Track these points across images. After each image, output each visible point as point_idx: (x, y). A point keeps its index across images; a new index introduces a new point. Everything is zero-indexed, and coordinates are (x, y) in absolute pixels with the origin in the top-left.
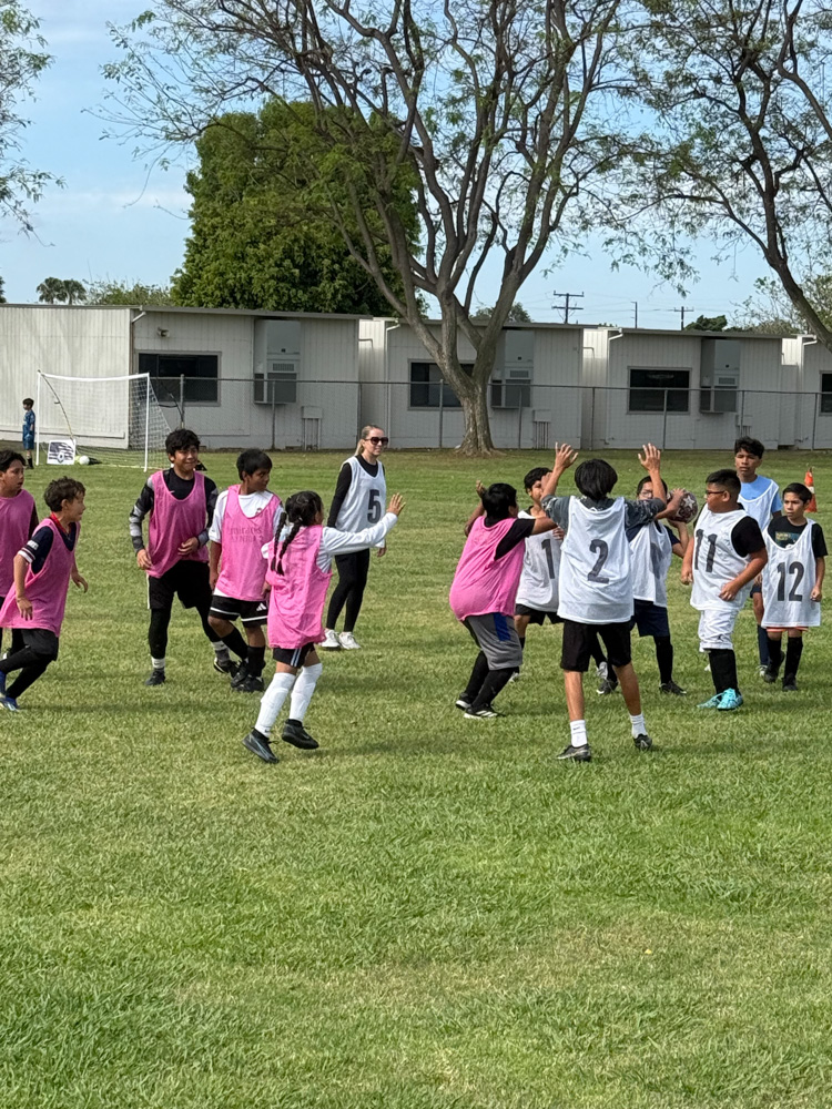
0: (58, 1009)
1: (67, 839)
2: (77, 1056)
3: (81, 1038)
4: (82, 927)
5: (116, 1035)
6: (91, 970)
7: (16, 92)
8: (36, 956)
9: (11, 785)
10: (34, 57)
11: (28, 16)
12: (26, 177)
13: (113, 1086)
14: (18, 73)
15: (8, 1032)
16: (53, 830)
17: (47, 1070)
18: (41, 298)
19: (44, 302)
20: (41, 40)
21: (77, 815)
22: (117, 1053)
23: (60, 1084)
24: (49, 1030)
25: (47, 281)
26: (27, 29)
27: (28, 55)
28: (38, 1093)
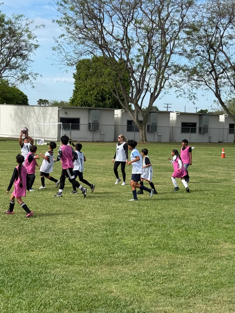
0: (22, 275)
1: (31, 235)
2: (25, 286)
3: (27, 282)
4: (31, 256)
5: (35, 281)
6: (32, 266)
7: (31, 53)
8: (19, 262)
9: (18, 222)
10: (35, 45)
11: (34, 35)
12: (33, 74)
13: (33, 293)
14: (31, 49)
15: (10, 280)
16: (27, 233)
17: (18, 289)
18: (38, 104)
19: (39, 105)
20: (37, 41)
21: (34, 230)
22: (35, 285)
23: (20, 292)
24: (19, 280)
25: (39, 100)
26: (34, 38)
27: (34, 45)
28: (15, 294)
